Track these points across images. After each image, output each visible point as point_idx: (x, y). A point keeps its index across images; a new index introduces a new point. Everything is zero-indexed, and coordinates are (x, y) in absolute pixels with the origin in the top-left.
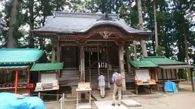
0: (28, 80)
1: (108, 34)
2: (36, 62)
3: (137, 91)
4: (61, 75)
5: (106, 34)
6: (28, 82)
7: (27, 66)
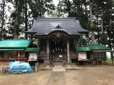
0: (24, 56)
1: (59, 35)
2: (28, 47)
3: (78, 63)
4: (39, 53)
5: (58, 35)
6: (24, 57)
7: (24, 49)
